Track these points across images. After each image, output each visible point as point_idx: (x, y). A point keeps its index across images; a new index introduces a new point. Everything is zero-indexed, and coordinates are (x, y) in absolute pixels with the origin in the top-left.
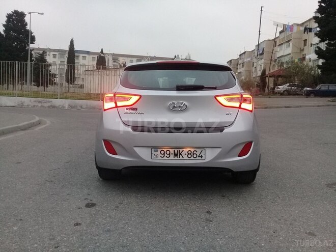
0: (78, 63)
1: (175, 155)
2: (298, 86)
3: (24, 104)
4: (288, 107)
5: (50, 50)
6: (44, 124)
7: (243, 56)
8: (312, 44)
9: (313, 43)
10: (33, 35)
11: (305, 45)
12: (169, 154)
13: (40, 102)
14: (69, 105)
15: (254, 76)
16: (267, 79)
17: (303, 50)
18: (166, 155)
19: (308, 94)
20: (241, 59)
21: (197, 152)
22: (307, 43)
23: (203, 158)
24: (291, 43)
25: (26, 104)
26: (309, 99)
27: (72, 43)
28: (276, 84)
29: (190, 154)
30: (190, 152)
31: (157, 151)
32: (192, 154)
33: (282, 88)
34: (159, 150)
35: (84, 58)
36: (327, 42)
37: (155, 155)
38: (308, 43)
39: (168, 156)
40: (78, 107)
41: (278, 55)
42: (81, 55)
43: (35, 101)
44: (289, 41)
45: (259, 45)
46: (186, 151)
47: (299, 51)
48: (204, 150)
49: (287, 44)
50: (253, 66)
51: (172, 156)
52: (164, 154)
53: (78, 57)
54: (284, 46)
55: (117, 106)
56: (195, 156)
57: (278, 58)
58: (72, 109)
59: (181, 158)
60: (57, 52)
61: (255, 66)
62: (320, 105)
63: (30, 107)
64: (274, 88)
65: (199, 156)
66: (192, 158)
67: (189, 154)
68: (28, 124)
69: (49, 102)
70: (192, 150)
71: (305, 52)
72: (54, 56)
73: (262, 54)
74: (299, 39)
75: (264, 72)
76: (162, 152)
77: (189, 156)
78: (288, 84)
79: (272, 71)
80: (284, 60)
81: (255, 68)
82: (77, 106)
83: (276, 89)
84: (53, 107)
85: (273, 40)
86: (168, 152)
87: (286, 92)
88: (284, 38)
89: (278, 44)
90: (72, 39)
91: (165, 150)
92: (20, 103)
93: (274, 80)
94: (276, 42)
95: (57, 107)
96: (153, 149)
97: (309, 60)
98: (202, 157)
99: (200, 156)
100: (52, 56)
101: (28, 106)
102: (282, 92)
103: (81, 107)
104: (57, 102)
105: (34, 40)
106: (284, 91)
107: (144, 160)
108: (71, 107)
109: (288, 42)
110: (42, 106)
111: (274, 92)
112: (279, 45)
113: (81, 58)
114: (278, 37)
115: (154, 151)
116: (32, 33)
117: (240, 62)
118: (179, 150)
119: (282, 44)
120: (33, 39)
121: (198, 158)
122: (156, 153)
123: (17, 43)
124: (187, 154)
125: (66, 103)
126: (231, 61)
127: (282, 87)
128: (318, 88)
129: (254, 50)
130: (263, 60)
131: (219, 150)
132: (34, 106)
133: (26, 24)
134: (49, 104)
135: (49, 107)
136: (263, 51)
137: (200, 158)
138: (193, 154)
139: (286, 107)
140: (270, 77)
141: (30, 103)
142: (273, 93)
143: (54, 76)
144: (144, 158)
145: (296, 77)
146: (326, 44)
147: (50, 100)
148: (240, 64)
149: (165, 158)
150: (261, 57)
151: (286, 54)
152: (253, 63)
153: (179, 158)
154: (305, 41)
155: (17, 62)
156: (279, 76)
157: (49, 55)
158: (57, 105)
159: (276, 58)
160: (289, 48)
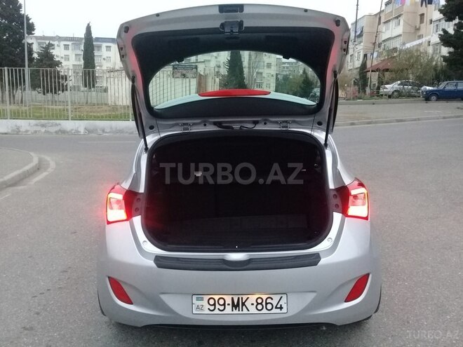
0: (101, 56)
1: (235, 306)
2: (413, 84)
3: (21, 130)
4: (401, 121)
5: (60, 39)
6: (45, 170)
8: (431, 21)
9: (434, 19)
10: (31, 22)
11: (422, 21)
12: (224, 305)
13: (43, 126)
14: (85, 129)
15: (350, 68)
16: (369, 74)
17: (419, 29)
18: (217, 306)
19: (428, 97)
21: (272, 299)
23: (284, 310)
24: (402, 19)
25: (23, 129)
26: (430, 104)
27: (88, 29)
28: (381, 83)
29: (261, 304)
30: (260, 301)
31: (202, 299)
32: (264, 304)
33: (390, 88)
34: (206, 298)
35: (108, 48)
36: (457, 21)
37: (198, 307)
38: (426, 19)
39: (222, 308)
40: (99, 131)
41: (384, 37)
42: (104, 45)
43: (37, 125)
44: (400, 16)
45: (356, 22)
46: (253, 298)
47: (413, 31)
48: (284, 296)
49: (396, 20)
51: (229, 309)
52: (214, 305)
53: (99, 47)
54: (392, 24)
56: (269, 307)
57: (384, 41)
58: (91, 135)
59: (245, 311)
60: (69, 41)
61: (350, 54)
62: (446, 116)
63: (30, 133)
64: (379, 88)
65: (276, 308)
66: (264, 311)
67: (258, 304)
68: (19, 175)
69: (57, 125)
70: (264, 297)
71: (422, 32)
72: (66, 47)
73: (361, 35)
74: (414, 13)
75: (364, 65)
76: (212, 302)
77: (260, 307)
78: (399, 82)
79: (375, 63)
80: (392, 45)
81: (351, 56)
82: (97, 130)
83: (381, 90)
84: (64, 132)
85: (376, 15)
86: (221, 302)
87: (395, 93)
88: (392, 11)
89: (383, 21)
90: (89, 24)
91: (216, 297)
92: (15, 128)
93: (379, 77)
94: (380, 18)
95: (68, 132)
96: (194, 297)
97: (427, 44)
98: (281, 308)
99: (279, 306)
100: (62, 47)
101: (27, 131)
102: (390, 93)
103: (103, 131)
104: (69, 125)
105: (34, 30)
106: (393, 93)
107: (180, 316)
108: (89, 131)
109: (397, 17)
110: (46, 132)
111: (378, 92)
112: (384, 23)
113: (104, 49)
114: (383, 11)
115: (198, 299)
116: (28, 19)
118: (240, 297)
119: (389, 21)
120: (31, 28)
121: (275, 311)
122: (200, 303)
123: (9, 34)
124: (255, 304)
125: (81, 126)
127: (391, 86)
128: (441, 87)
130: (362, 44)
131: (312, 296)
132: (36, 132)
133: (20, 6)
134: (57, 128)
135: (56, 132)
136: (362, 32)
137: (278, 311)
138: (267, 304)
139: (398, 121)
140: (372, 71)
141: (28, 128)
142: (377, 94)
143: (65, 78)
144: (180, 313)
145: (410, 71)
146: (455, 25)
147: (58, 122)
149: (217, 311)
150: (360, 40)
151: (394, 35)
153: (241, 312)
154: (422, 15)
155: (6, 68)
156: (387, 70)
157: (58, 46)
158: (68, 130)
159: (380, 41)
160: (399, 27)
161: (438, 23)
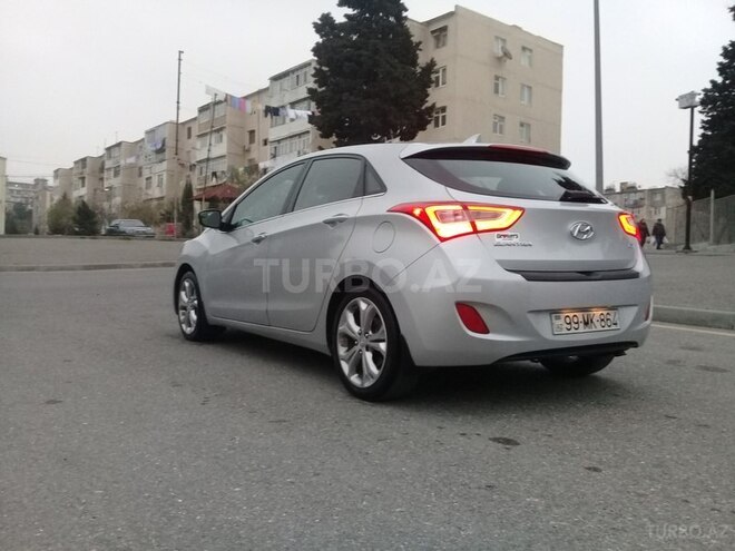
7: (115, 153)
9: (271, 138)
11: (252, 140)
12: (578, 323)
17: (248, 151)
18: (573, 324)
20: (110, 157)
21: (610, 315)
22: (256, 138)
23: (618, 326)
24: (225, 135)
30: (602, 317)
31: (560, 318)
32: (605, 320)
34: (563, 316)
37: (557, 327)
38: (259, 138)
39: (576, 326)
41: (198, 156)
44: (221, 129)
46: (597, 314)
47: (241, 152)
48: (617, 312)
49: (216, 135)
50: (140, 175)
51: (582, 325)
52: (570, 323)
54: (210, 140)
55: (475, 231)
56: (609, 323)
57: (200, 162)
61: (145, 176)
65: (613, 323)
66: (606, 327)
67: (601, 320)
70: (605, 313)
71: (254, 155)
73: (161, 151)
74: (240, 127)
76: (568, 320)
80: (216, 167)
81: (147, 179)
85: (183, 124)
86: (575, 320)
88: (209, 121)
89: (194, 133)
91: (571, 315)
94: (189, 129)
96: (553, 316)
98: (616, 324)
109: (217, 131)
112: (199, 136)
114: (195, 119)
115: (556, 318)
117: (108, 164)
118: (589, 313)
119: (206, 134)
121: (613, 327)
122: (558, 322)
126: (84, 160)
129: (143, 140)
130: (165, 163)
131: (636, 310)
136: (163, 145)
148: (109, 169)
149: (573, 331)
150: (160, 156)
151: (214, 155)
152: (140, 168)
153: (589, 330)
154: (252, 132)
159: (193, 162)
160: (221, 145)
161: (276, 145)
